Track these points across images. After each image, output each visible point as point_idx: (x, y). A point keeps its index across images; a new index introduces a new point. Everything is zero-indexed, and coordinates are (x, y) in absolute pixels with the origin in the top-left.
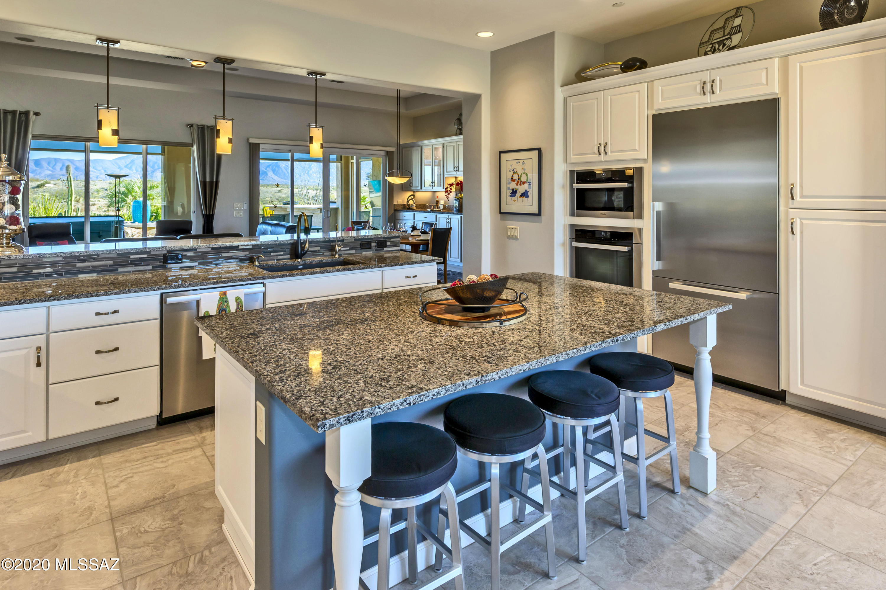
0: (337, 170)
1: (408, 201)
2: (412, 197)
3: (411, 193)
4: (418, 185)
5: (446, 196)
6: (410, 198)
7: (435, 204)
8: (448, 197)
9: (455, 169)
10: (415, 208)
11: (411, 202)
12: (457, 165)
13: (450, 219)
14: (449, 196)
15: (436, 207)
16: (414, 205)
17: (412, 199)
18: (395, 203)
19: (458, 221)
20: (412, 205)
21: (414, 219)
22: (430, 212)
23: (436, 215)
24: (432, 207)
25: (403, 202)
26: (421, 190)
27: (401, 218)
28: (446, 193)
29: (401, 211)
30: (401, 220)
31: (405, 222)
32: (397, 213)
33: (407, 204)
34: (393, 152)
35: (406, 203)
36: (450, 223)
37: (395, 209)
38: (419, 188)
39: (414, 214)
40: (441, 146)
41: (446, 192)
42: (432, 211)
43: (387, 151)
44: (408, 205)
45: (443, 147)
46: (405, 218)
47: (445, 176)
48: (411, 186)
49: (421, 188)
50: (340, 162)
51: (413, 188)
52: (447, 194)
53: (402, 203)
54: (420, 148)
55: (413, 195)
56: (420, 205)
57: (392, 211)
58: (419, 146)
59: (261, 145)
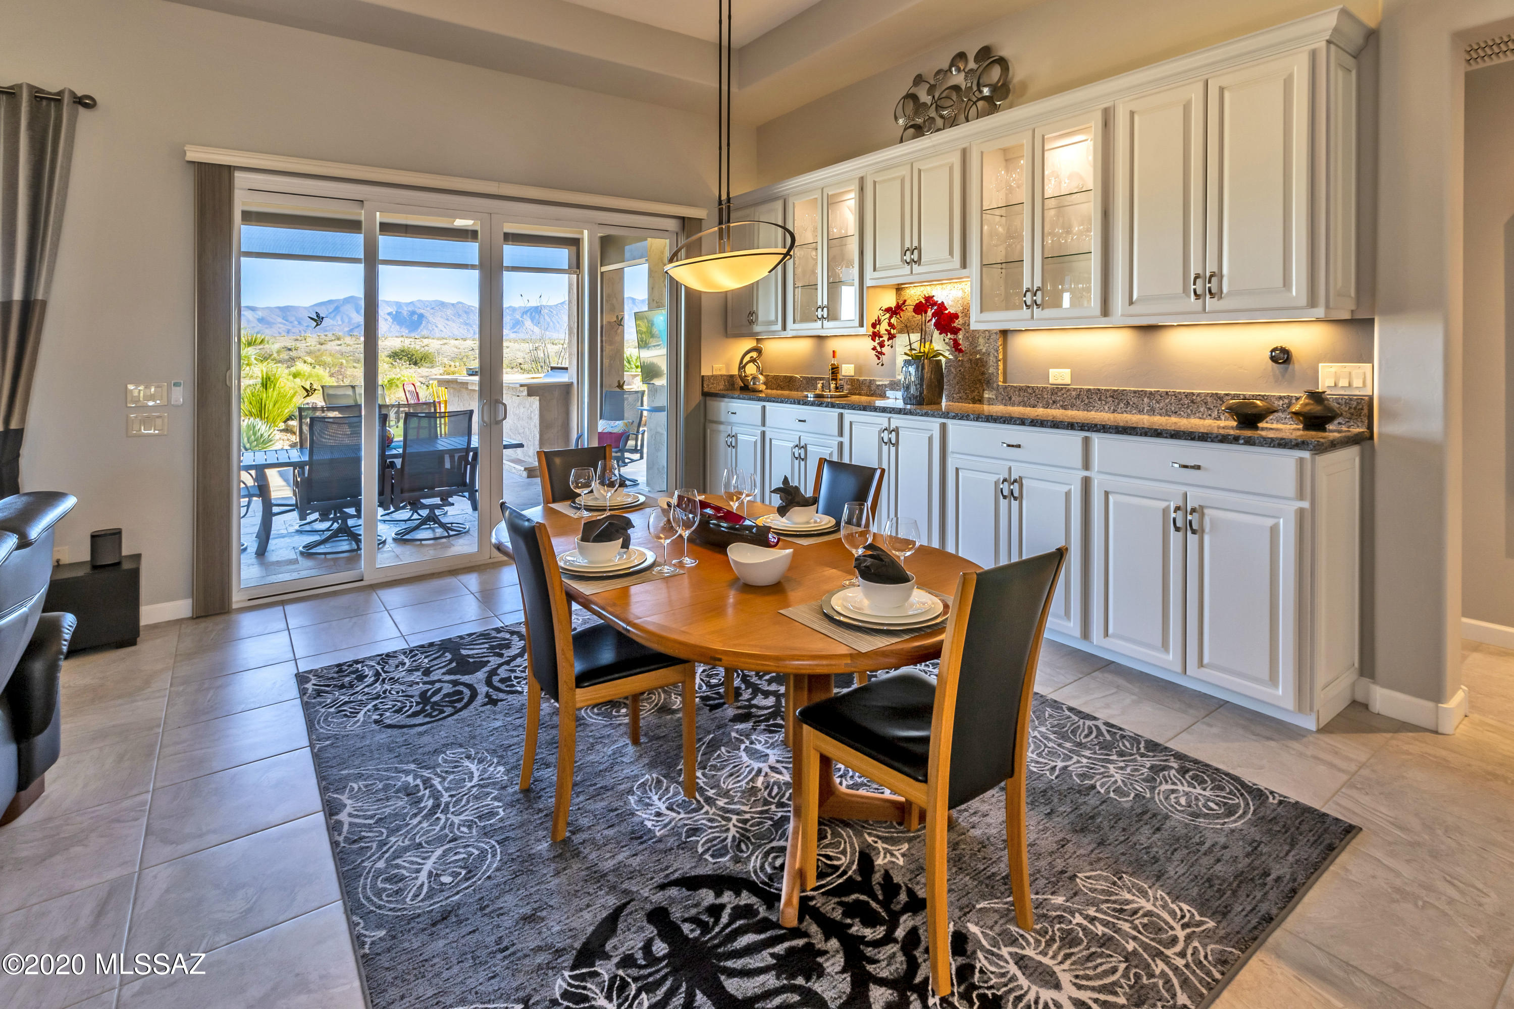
0: (569, 292)
1: (742, 367)
2: (754, 354)
3: (749, 344)
4: (773, 318)
5: (874, 349)
6: (747, 358)
7: (828, 375)
8: (881, 353)
9: (908, 257)
10: (763, 387)
11: (751, 369)
12: (915, 244)
13: (896, 430)
14: (884, 350)
15: (833, 386)
16: (761, 378)
17: (753, 360)
18: (706, 371)
19: (930, 439)
20: (754, 378)
21: (764, 424)
22: (813, 404)
23: (841, 416)
24: (819, 386)
25: (728, 369)
26: (784, 334)
27: (723, 419)
28: (874, 340)
29: (724, 396)
30: (721, 423)
31: (736, 429)
32: (712, 403)
33: (740, 376)
34: (701, 220)
35: (735, 372)
36: (896, 445)
37: (706, 390)
38: (779, 327)
39: (764, 407)
40: (855, 186)
41: (875, 336)
42: (819, 400)
43: (683, 219)
44: (743, 379)
45: (862, 189)
46: (733, 419)
47: (868, 283)
48: (751, 322)
49: (784, 328)
50: (575, 273)
51: (757, 328)
52: (876, 344)
53: (724, 372)
54: (779, 205)
55: (758, 350)
56: (776, 378)
57: (697, 397)
58: (775, 199)
59: (237, 174)
